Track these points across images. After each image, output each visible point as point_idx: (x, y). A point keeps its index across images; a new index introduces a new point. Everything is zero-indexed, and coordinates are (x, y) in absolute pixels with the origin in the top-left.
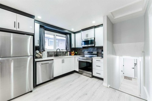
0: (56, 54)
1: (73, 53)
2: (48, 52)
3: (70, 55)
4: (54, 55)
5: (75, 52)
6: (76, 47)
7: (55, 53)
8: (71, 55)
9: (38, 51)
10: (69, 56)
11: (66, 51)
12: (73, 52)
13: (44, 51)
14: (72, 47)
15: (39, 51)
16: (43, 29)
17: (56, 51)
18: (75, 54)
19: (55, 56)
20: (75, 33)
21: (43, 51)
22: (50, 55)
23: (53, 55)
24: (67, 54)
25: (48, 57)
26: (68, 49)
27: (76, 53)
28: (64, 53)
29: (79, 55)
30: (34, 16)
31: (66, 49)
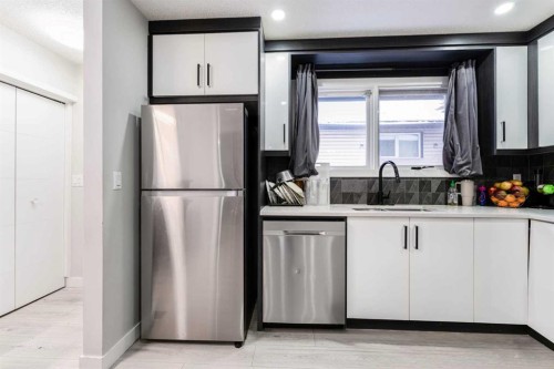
0: (375, 188)
1: (511, 191)
2: (334, 182)
4: (365, 197)
6: (543, 143)
7: (370, 186)
8: (489, 203)
9: (287, 172)
10: (468, 210)
11: (446, 175)
12: (507, 185)
13: (314, 173)
14: (500, 145)
15: (292, 173)
16: (309, 74)
17: (378, 176)
19: (369, 202)
20: (528, 38)
21: (308, 176)
22: (345, 195)
23: (359, 196)
24: (453, 197)
25: (333, 201)
26: (459, 160)
27: (548, 189)
28: (434, 187)
30: (259, 18)
31: (445, 165)
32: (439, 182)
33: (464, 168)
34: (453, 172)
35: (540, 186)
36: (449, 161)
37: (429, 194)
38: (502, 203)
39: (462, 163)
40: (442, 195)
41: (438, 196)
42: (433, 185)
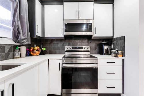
3: (29, 54)
5: (40, 48)
6: (45, 36)
12: (36, 48)
18: (42, 53)
24: (17, 54)
26: (21, 36)
27: (44, 49)
29: (51, 53)
31: (13, 38)
32: (10, 47)
33: (24, 41)
34: (19, 42)
35: (42, 48)
36: (16, 36)
37: (3, 54)
38: (35, 54)
39: (23, 38)
40: (11, 54)
41: (9, 54)
42: (6, 48)
